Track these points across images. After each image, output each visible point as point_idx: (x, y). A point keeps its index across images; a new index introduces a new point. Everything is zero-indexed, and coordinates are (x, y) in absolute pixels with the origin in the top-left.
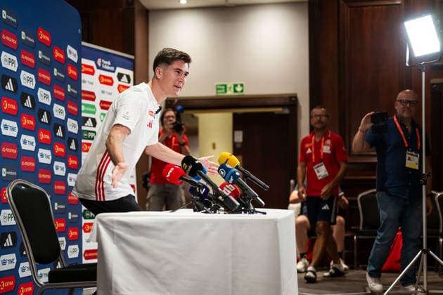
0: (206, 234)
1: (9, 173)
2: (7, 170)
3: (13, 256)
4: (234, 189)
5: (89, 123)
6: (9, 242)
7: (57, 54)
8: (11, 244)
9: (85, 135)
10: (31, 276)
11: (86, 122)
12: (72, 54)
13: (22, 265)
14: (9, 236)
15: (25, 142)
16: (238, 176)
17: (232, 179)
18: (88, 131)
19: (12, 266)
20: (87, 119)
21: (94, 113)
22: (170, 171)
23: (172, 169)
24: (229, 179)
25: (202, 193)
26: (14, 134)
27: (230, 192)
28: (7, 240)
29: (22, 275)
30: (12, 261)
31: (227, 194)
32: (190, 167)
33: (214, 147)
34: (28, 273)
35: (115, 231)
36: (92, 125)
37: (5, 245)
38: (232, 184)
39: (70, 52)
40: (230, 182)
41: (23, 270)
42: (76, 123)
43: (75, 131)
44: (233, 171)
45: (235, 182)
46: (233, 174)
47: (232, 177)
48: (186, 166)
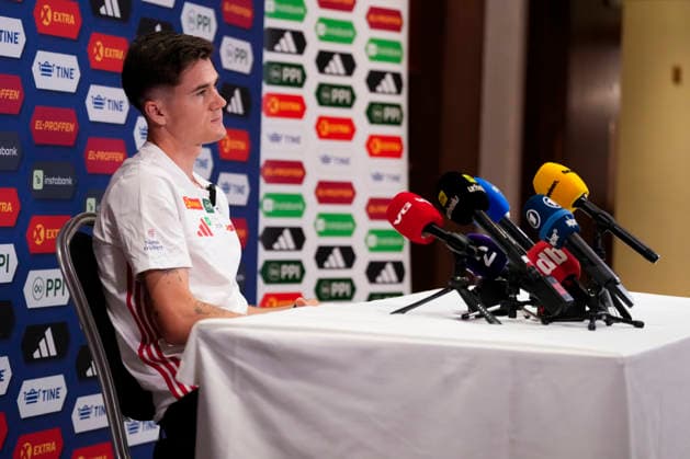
0: (449, 382)
1: (51, 181)
2: (47, 175)
3: (58, 382)
4: (564, 258)
5: (287, 42)
6: (47, 347)
8: (53, 352)
9: (275, 74)
10: (108, 429)
11: (277, 42)
13: (81, 402)
14: (48, 333)
15: (99, 103)
16: (572, 229)
17: (555, 237)
18: (282, 65)
19: (56, 405)
20: (279, 34)
21: (300, 18)
22: (403, 211)
23: (409, 205)
24: (550, 235)
25: (488, 262)
26: (70, 86)
27: (553, 266)
28: (42, 344)
29: (80, 425)
30: (53, 394)
31: (548, 272)
32: (455, 202)
33: (677, 76)
34: (99, 421)
35: (238, 362)
36: (293, 49)
37: (36, 355)
38: (557, 247)
40: (554, 243)
41: (85, 413)
42: (246, 46)
43: (244, 66)
44: (559, 217)
45: (566, 242)
46: (560, 224)
47: (555, 231)
48: (446, 199)
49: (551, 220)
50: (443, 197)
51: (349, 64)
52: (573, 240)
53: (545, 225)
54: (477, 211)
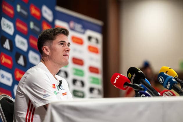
4: (172, 94)
7: (34, 11)
12: (47, 13)
16: (174, 82)
17: (169, 85)
22: (117, 78)
23: (119, 76)
24: (167, 84)
32: (134, 76)
38: (169, 90)
39: (46, 12)
44: (170, 78)
45: (173, 86)
46: (170, 80)
47: (169, 83)
48: (131, 75)
49: (167, 79)
50: (130, 75)
51: (83, 84)
52: (175, 86)
53: (165, 82)
54: (141, 79)
